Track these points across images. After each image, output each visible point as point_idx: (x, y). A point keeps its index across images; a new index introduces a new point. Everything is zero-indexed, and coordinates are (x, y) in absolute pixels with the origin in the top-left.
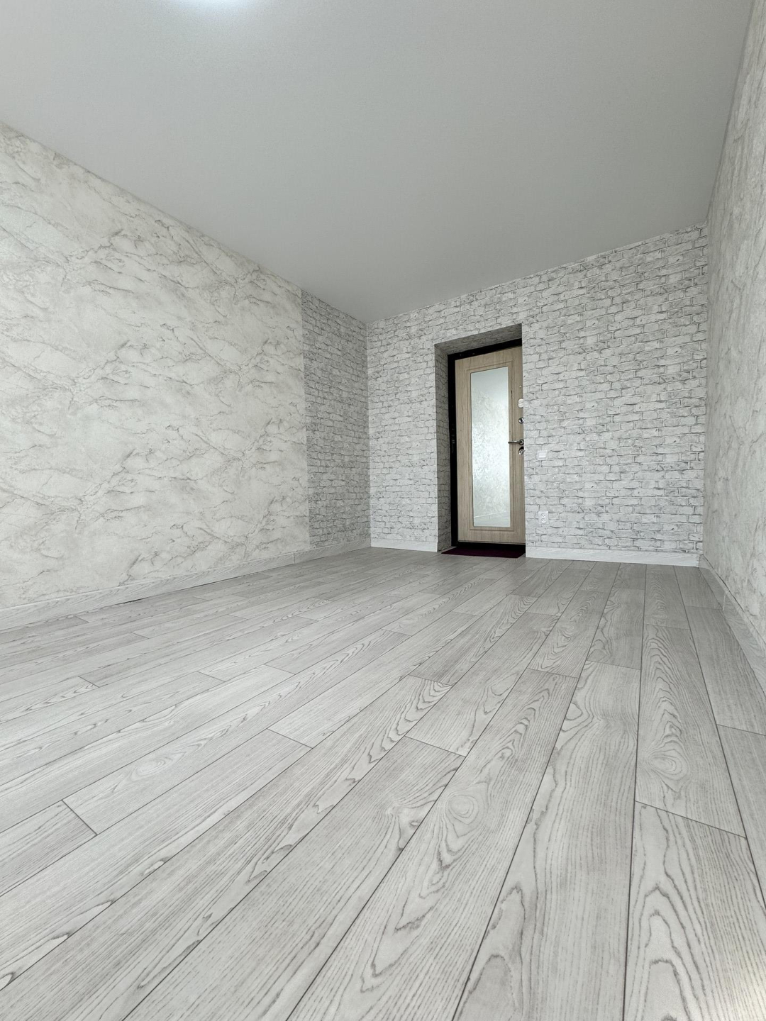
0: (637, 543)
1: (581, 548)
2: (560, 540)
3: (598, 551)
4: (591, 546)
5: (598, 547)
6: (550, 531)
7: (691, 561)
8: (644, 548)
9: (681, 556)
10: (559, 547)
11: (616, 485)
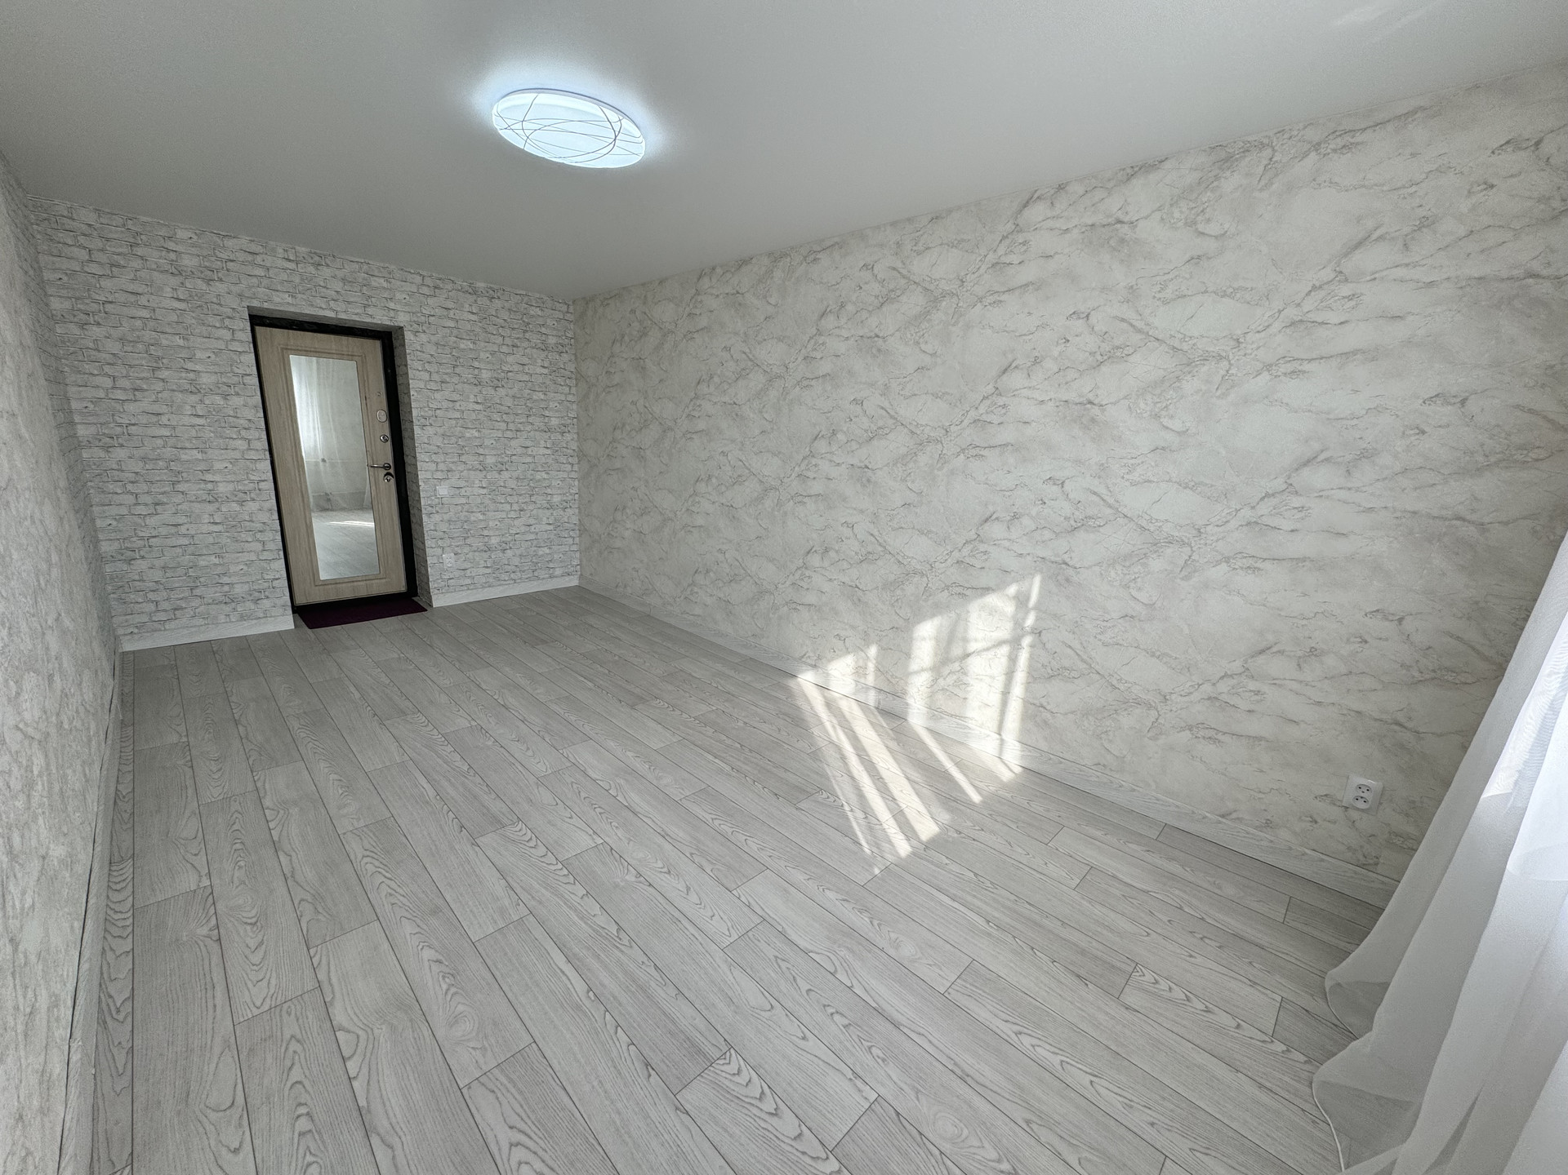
0: (536, 574)
1: (489, 587)
2: (468, 581)
3: (506, 586)
4: (499, 583)
5: (505, 583)
6: (457, 574)
7: (573, 582)
8: (541, 577)
9: (567, 578)
10: (468, 589)
11: (516, 522)
